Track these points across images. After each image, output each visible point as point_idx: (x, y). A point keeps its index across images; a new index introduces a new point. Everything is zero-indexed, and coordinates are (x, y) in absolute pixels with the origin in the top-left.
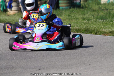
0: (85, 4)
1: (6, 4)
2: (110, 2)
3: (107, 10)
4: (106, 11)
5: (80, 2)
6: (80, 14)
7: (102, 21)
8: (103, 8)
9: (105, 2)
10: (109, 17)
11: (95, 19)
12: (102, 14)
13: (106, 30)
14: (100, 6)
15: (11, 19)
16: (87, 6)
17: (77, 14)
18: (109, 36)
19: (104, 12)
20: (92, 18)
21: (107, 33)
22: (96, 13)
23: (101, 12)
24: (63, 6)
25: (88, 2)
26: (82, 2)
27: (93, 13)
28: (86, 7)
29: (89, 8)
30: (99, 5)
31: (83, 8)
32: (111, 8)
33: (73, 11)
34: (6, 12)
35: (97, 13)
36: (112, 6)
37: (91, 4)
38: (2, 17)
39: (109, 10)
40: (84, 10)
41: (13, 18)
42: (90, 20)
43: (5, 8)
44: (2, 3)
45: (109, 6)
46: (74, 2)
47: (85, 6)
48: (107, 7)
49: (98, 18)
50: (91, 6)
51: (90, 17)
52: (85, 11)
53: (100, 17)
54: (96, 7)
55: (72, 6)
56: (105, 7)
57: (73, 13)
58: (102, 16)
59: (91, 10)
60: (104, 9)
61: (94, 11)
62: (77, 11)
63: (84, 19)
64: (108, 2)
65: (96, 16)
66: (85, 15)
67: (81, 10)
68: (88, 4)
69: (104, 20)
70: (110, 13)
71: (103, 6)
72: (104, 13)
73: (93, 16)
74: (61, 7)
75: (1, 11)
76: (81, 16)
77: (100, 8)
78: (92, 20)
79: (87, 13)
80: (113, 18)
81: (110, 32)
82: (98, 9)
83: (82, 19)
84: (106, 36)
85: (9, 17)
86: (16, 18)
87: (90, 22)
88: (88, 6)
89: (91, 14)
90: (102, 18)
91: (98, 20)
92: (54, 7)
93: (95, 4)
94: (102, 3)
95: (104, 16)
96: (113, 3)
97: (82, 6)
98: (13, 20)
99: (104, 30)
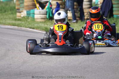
1: (52, 11)
24: (118, 15)
34: (52, 20)
38: (48, 26)
43: (51, 15)
44: (48, 10)
74: (115, 15)
75: (47, 18)
92: (107, 15)
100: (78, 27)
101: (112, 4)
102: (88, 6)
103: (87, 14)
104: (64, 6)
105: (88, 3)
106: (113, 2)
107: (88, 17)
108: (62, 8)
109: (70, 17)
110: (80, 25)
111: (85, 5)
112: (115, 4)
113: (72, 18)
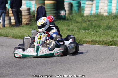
0: (69, 17)
2: (92, 14)
3: (89, 21)
4: (88, 23)
5: (65, 15)
6: (65, 25)
7: (85, 31)
8: (85, 20)
9: (87, 15)
10: (91, 28)
11: (78, 29)
12: (84, 25)
13: (88, 39)
14: (84, 18)
15: (3, 32)
16: (71, 18)
17: (62, 26)
18: (91, 44)
19: (87, 23)
20: (76, 29)
21: (89, 42)
22: (79, 24)
23: (84, 23)
25: (72, 15)
26: (66, 15)
27: (77, 24)
28: (71, 20)
29: (74, 20)
30: (82, 17)
31: (68, 20)
32: (93, 20)
33: (59, 23)
35: (81, 24)
36: (94, 17)
37: (75, 17)
39: (91, 21)
40: (68, 22)
41: (6, 31)
42: (74, 31)
45: (91, 18)
46: (59, 15)
47: (70, 18)
48: (89, 19)
49: (81, 29)
50: (75, 18)
51: (74, 28)
52: (70, 23)
53: (83, 28)
54: (79, 19)
55: (58, 19)
56: (88, 19)
57: (59, 25)
58: (85, 27)
59: (75, 22)
60: (87, 20)
61: (77, 22)
62: (62, 23)
63: (69, 30)
64: (91, 14)
65: (79, 27)
66: (69, 26)
67: (67, 21)
68: (72, 17)
69: (87, 31)
70: (92, 24)
71: (85, 18)
72: (87, 25)
73: (77, 27)
76: (67, 27)
77: (83, 20)
78: (76, 31)
79: (72, 25)
80: (94, 28)
81: (92, 41)
82: (81, 21)
83: (67, 30)
84: (88, 45)
85: (1, 30)
86: (8, 31)
87: (74, 33)
88: (73, 18)
89: (75, 26)
90: (85, 29)
91: (81, 31)
93: (79, 16)
94: (85, 15)
95: (86, 26)
96: (94, 15)
97: (67, 18)
98: (5, 33)
99: (86, 39)
100: (18, 30)
101: (45, 12)
102: (27, 14)
103: (27, 20)
104: (8, 14)
105: (27, 11)
106: (46, 10)
107: (27, 22)
108: (7, 16)
109: (13, 23)
110: (20, 29)
111: (25, 13)
112: (48, 11)
113: (14, 24)
